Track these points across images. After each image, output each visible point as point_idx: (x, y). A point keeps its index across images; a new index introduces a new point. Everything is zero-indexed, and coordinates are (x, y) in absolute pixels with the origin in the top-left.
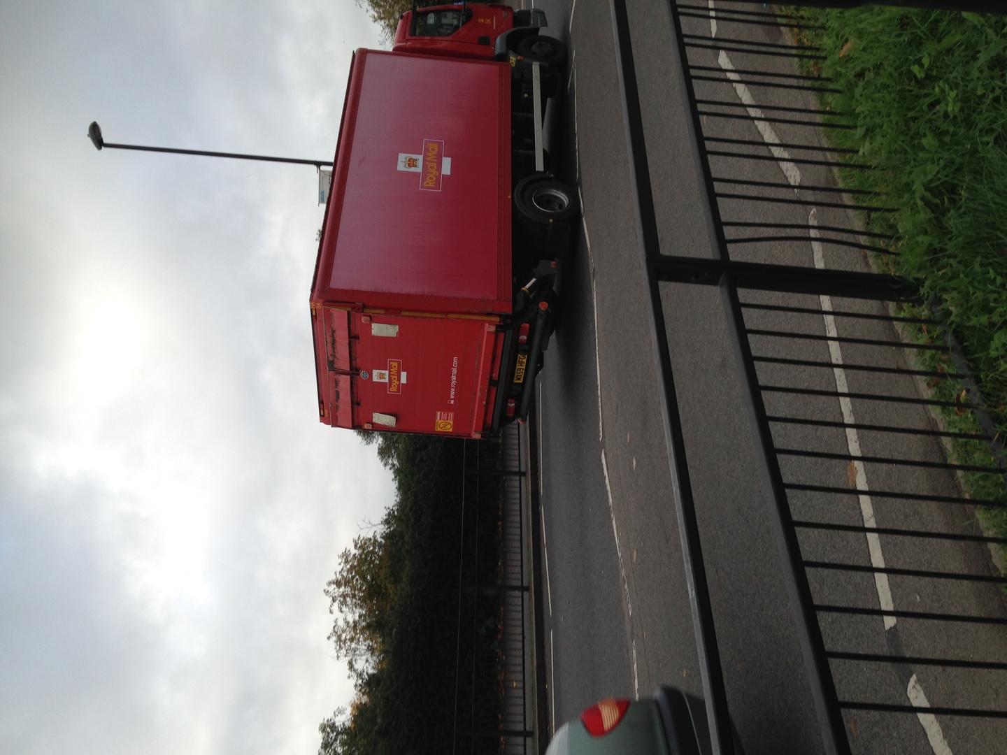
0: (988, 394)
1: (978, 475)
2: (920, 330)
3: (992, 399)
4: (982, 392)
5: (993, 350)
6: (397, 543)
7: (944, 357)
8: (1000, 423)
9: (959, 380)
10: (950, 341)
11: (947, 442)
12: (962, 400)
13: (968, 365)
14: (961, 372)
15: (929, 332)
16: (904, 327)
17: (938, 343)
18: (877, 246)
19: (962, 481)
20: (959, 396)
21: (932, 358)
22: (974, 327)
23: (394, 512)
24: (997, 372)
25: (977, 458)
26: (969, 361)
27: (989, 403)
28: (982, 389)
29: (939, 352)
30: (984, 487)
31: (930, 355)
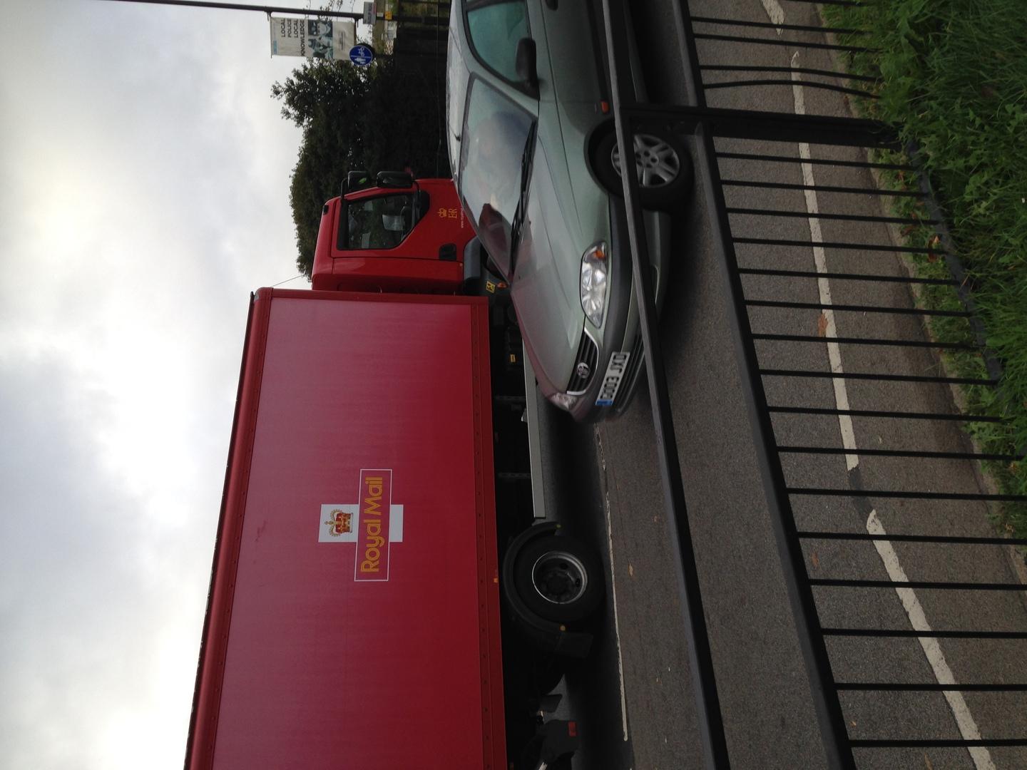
0: (960, 240)
1: (946, 319)
2: (897, 177)
3: (964, 244)
4: (954, 238)
5: (967, 194)
7: (919, 204)
8: (970, 268)
9: (932, 226)
10: (927, 186)
11: (916, 288)
12: (934, 246)
13: (942, 211)
14: (934, 219)
15: (905, 178)
16: (881, 174)
17: (915, 189)
18: (860, 90)
19: (929, 327)
20: (931, 242)
21: (907, 205)
22: (950, 171)
24: (970, 217)
25: (945, 304)
26: (944, 207)
27: (960, 248)
28: (954, 234)
29: (914, 198)
30: (950, 332)
31: (905, 202)
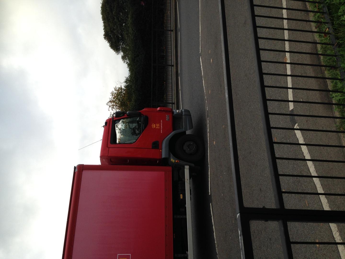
0: (336, 29)
1: (328, 58)
2: (316, 7)
3: (337, 31)
4: (333, 28)
5: (339, 13)
6: (130, 89)
7: (322, 16)
8: (338, 39)
9: (326, 24)
10: (326, 10)
11: (319, 46)
12: (326, 32)
13: (330, 19)
14: (327, 21)
15: (318, 6)
16: (310, 6)
17: (321, 11)
19: (322, 61)
20: (325, 30)
21: (318, 17)
22: (334, 4)
23: (128, 79)
24: (340, 21)
25: (328, 52)
26: (331, 17)
27: (335, 32)
28: (334, 27)
29: (321, 14)
30: (329, 62)
31: (318, 15)
